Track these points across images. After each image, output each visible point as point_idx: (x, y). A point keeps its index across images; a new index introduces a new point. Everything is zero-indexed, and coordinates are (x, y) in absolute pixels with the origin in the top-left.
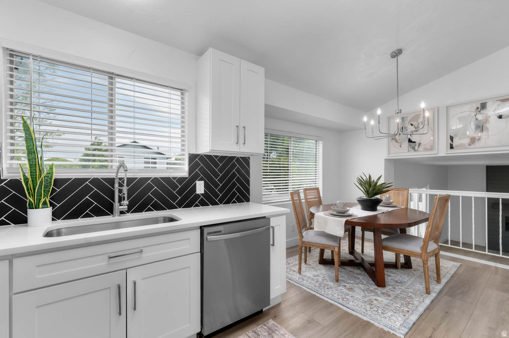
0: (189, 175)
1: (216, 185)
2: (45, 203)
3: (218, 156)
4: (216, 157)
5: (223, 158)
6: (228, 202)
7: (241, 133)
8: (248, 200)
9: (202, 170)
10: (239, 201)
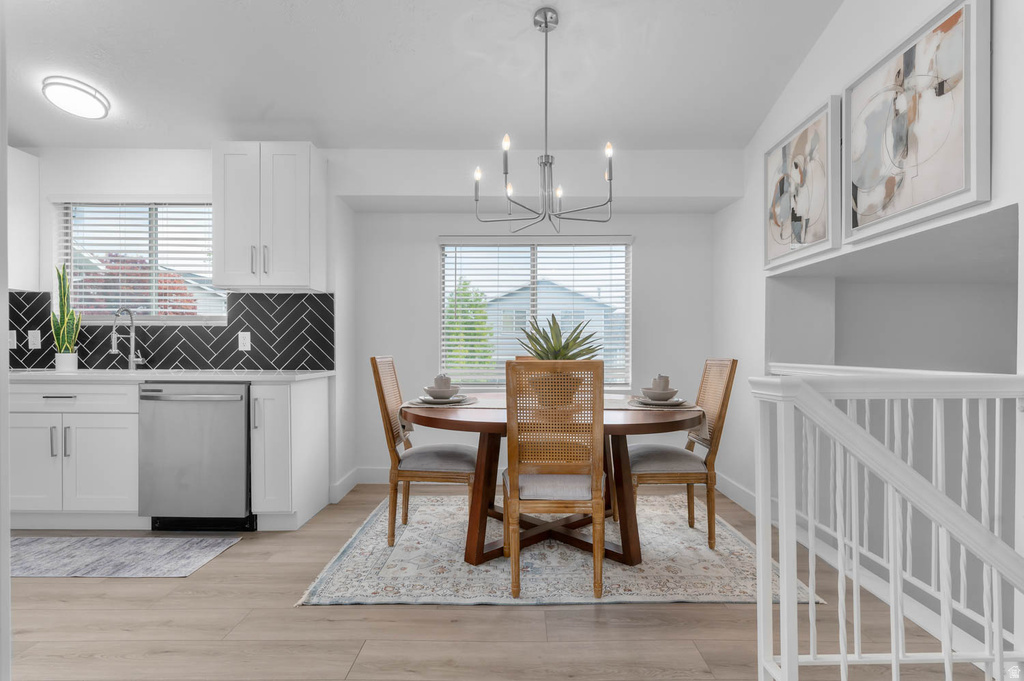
0: (229, 323)
1: (272, 340)
2: (67, 349)
3: (273, 295)
4: (271, 295)
5: (282, 297)
6: (292, 367)
7: (259, 258)
8: (330, 366)
9: (247, 316)
10: (314, 367)
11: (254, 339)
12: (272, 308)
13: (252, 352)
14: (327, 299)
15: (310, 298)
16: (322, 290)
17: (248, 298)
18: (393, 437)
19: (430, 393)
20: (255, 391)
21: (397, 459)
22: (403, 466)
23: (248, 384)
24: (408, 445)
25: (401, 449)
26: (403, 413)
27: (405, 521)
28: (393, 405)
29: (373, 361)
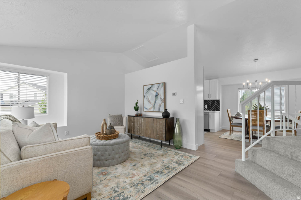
5: (211, 100)
6: (213, 110)
7: (209, 95)
8: (219, 110)
9: (207, 103)
10: (217, 110)
11: (208, 106)
12: (210, 102)
13: (207, 108)
14: (219, 101)
15: (216, 100)
16: (218, 99)
17: (207, 101)
18: (230, 120)
19: (236, 114)
20: (210, 113)
21: (231, 124)
22: (232, 124)
23: (209, 112)
24: (232, 122)
25: (231, 122)
26: (232, 117)
27: (232, 133)
28: (230, 116)
29: (227, 110)
